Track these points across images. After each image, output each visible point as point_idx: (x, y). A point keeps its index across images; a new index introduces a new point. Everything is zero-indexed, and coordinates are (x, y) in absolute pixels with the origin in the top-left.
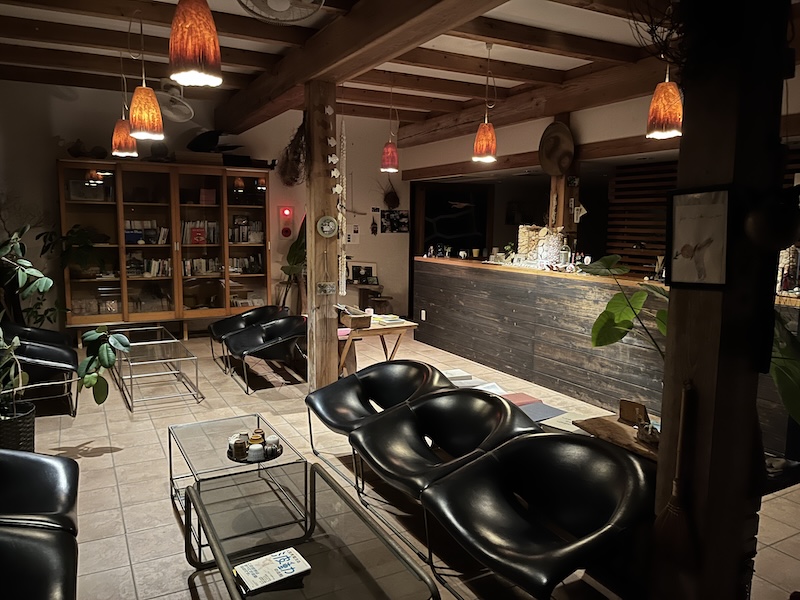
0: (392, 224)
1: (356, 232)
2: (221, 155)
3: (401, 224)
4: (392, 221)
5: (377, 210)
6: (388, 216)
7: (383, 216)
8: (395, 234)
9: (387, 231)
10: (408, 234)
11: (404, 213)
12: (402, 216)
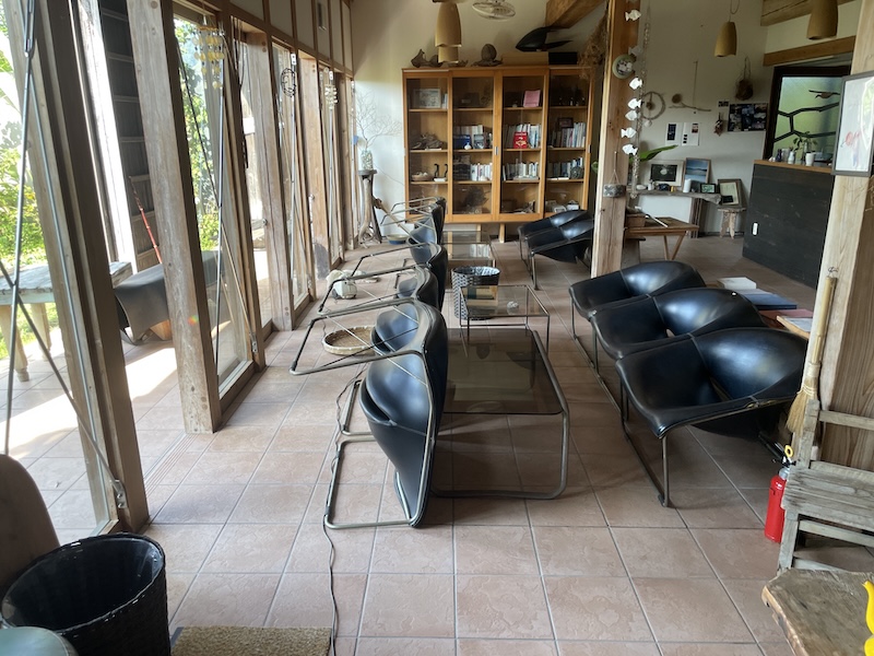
0: (742, 121)
1: (694, 131)
2: (547, 53)
3: (754, 121)
4: (743, 117)
5: (722, 104)
6: (739, 111)
7: (732, 111)
8: (746, 133)
9: (737, 129)
10: (763, 134)
11: (762, 106)
12: (758, 111)
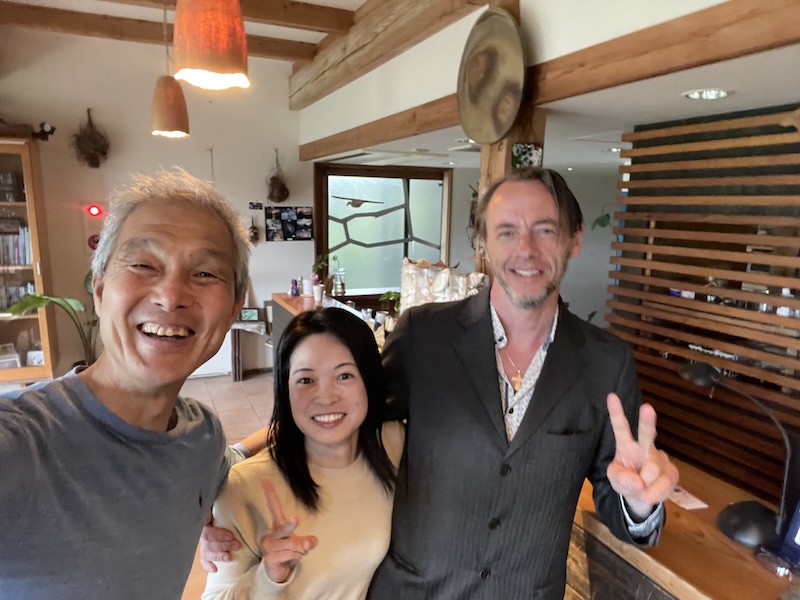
0: (284, 228)
3: (298, 228)
4: (284, 223)
5: (258, 206)
6: (278, 216)
7: (268, 216)
8: (290, 243)
9: (277, 238)
10: (312, 244)
11: (305, 211)
12: (301, 216)
